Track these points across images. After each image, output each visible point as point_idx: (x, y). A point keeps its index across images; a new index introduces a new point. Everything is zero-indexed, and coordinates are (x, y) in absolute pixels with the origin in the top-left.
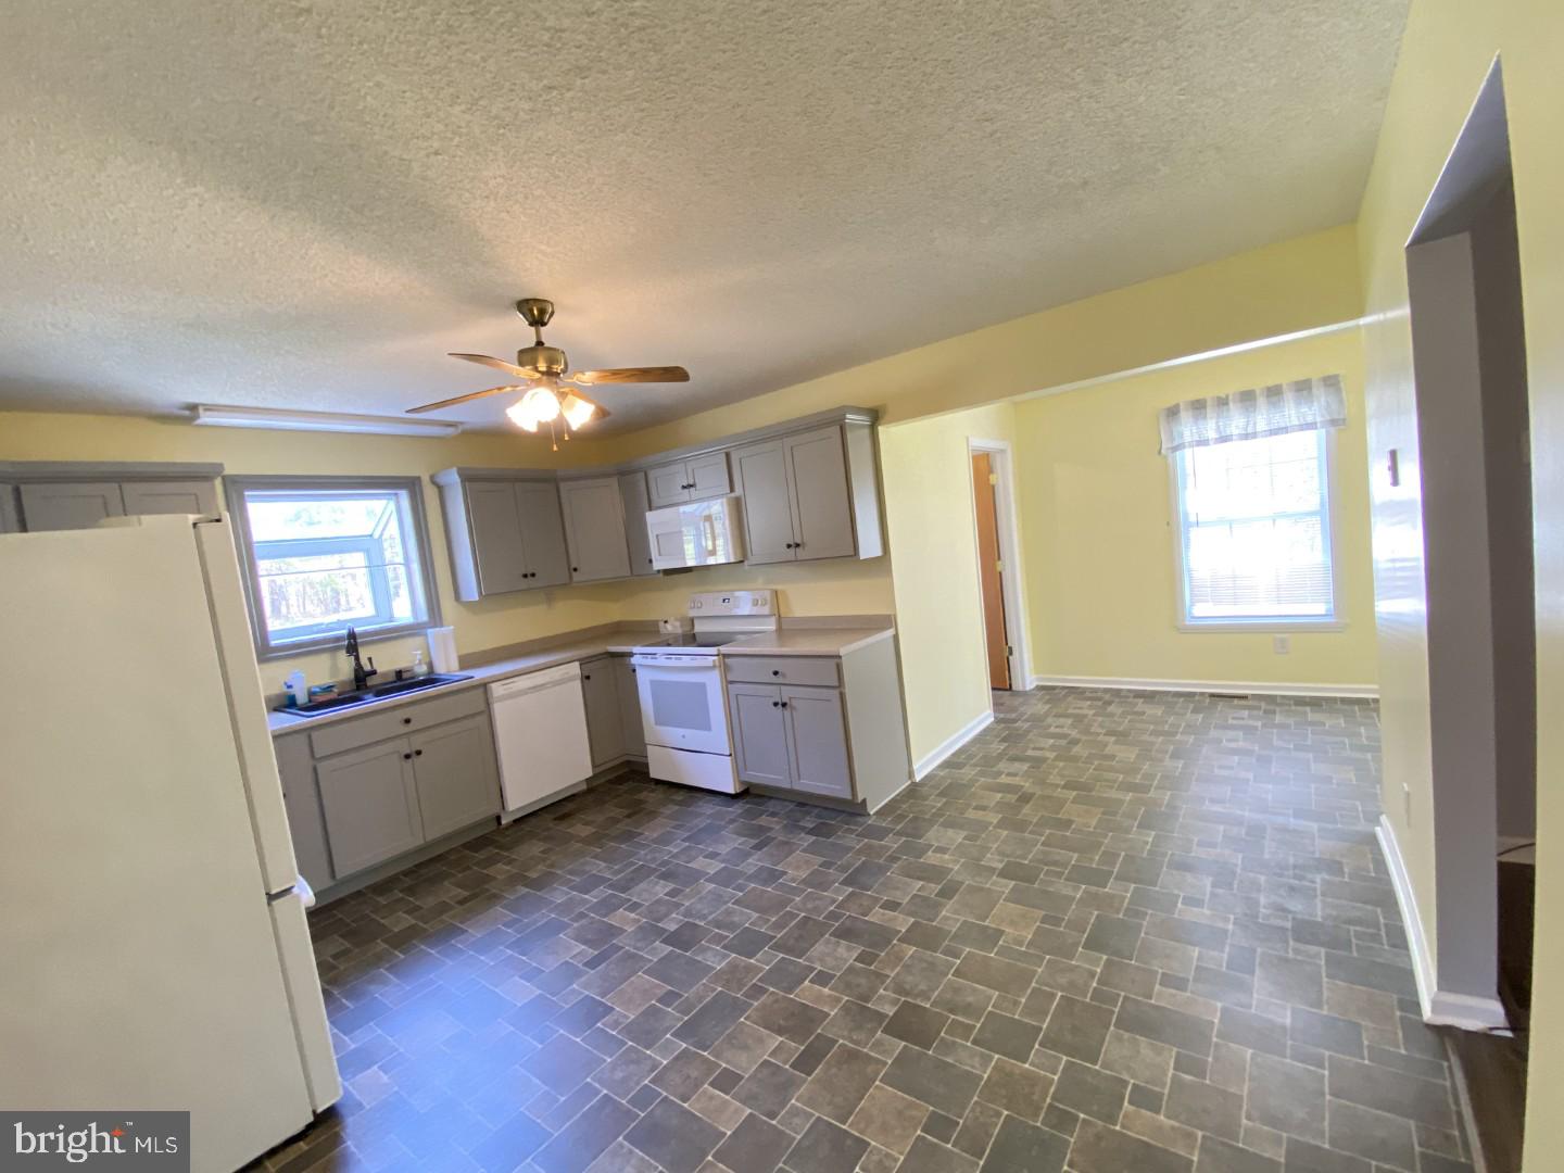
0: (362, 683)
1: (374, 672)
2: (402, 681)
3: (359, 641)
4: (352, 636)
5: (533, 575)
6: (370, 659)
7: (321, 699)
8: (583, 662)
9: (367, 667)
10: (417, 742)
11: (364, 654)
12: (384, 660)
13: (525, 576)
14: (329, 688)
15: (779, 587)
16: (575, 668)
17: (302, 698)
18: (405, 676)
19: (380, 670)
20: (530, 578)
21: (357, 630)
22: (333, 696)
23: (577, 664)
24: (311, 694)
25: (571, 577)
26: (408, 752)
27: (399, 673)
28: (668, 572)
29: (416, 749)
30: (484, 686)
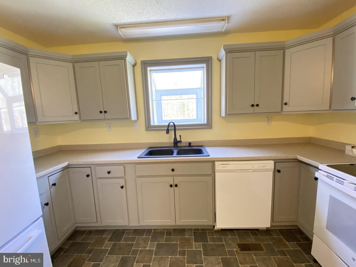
3: (176, 128)
4: (174, 126)
6: (180, 136)
8: (276, 162)
10: (177, 180)
12: (186, 137)
13: (253, 106)
16: (271, 164)
18: (192, 145)
20: (255, 107)
26: (172, 183)
27: (190, 143)
29: (175, 183)
30: (213, 162)
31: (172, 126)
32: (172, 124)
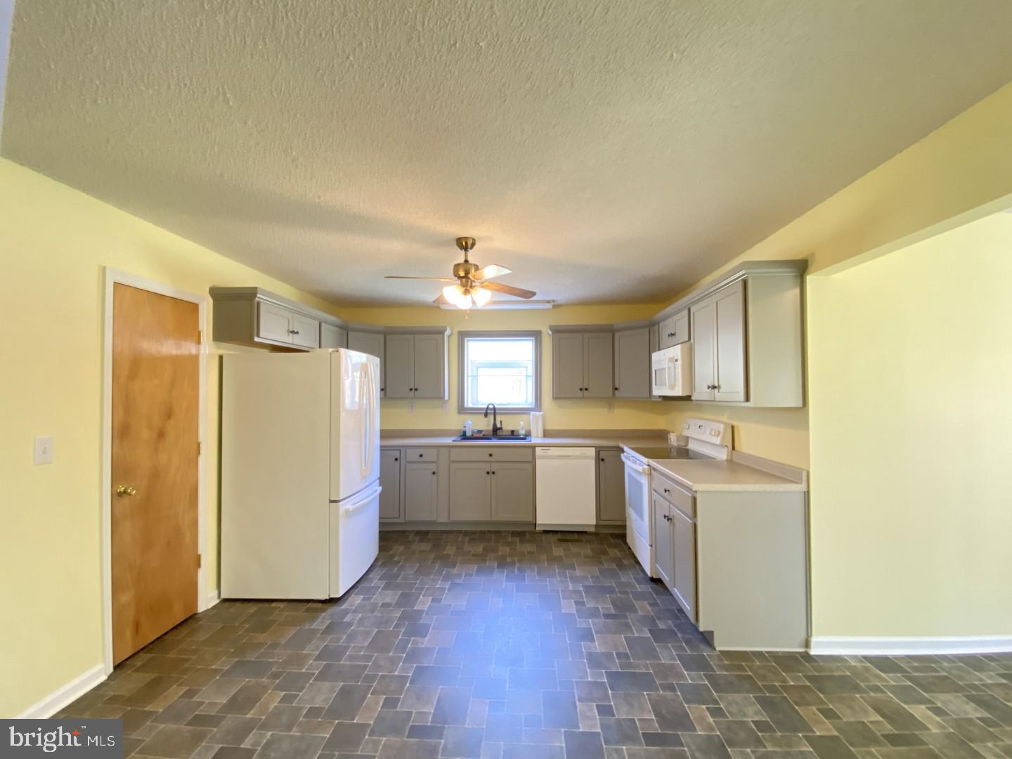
0: (496, 432)
1: (501, 429)
2: (513, 435)
3: (497, 411)
4: (494, 409)
5: (586, 389)
6: (501, 422)
7: (475, 436)
8: (599, 450)
9: (499, 426)
10: (495, 467)
11: (499, 418)
12: (508, 424)
14: (480, 431)
15: (735, 423)
16: (592, 452)
17: (469, 434)
18: (515, 434)
19: (504, 428)
20: (584, 391)
21: (496, 406)
22: (481, 435)
23: (594, 449)
24: (473, 432)
25: (614, 394)
26: (489, 470)
27: (513, 431)
28: (665, 398)
29: (493, 470)
30: (533, 447)
31: (491, 409)
32: (491, 406)
